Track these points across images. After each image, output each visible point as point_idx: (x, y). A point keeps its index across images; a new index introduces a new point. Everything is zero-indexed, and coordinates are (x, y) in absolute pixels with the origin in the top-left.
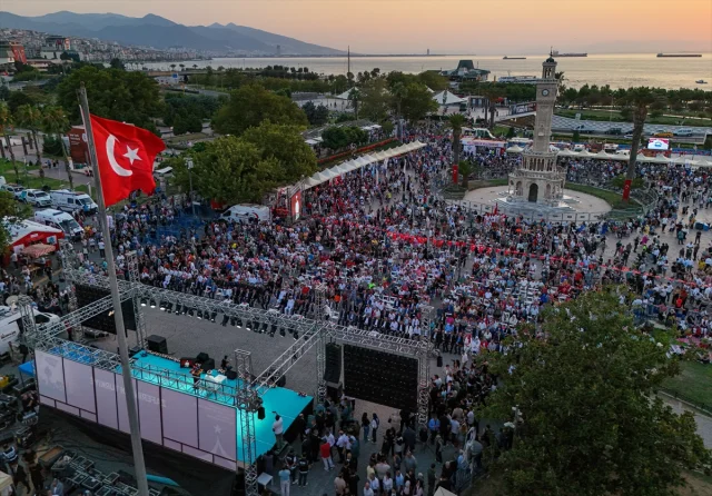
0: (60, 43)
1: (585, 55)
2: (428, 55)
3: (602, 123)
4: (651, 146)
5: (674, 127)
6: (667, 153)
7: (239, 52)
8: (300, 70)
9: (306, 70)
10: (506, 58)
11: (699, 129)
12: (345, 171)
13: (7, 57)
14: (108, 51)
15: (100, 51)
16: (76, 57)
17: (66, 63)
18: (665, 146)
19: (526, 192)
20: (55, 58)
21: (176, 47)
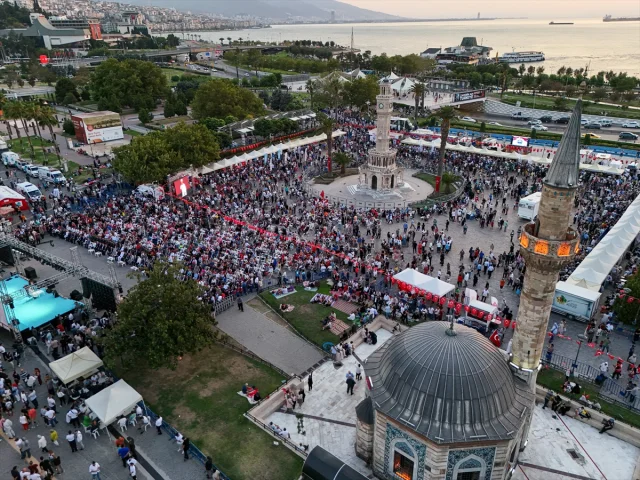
0: (134, 18)
2: (479, 19)
3: (537, 111)
4: (515, 143)
5: (597, 117)
7: (298, 18)
8: (327, 44)
9: (332, 43)
10: (552, 23)
11: (620, 120)
12: (253, 157)
13: (83, 35)
14: (180, 21)
15: (174, 21)
16: (145, 31)
17: (135, 38)
18: (525, 144)
19: (370, 181)
20: (128, 32)
21: (242, 14)
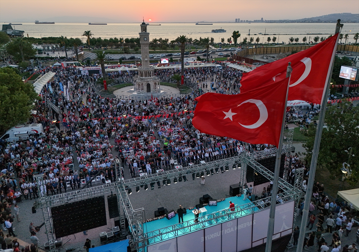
1: (53, 23)
4: (162, 62)
6: (168, 65)
18: (167, 62)
